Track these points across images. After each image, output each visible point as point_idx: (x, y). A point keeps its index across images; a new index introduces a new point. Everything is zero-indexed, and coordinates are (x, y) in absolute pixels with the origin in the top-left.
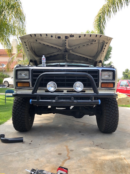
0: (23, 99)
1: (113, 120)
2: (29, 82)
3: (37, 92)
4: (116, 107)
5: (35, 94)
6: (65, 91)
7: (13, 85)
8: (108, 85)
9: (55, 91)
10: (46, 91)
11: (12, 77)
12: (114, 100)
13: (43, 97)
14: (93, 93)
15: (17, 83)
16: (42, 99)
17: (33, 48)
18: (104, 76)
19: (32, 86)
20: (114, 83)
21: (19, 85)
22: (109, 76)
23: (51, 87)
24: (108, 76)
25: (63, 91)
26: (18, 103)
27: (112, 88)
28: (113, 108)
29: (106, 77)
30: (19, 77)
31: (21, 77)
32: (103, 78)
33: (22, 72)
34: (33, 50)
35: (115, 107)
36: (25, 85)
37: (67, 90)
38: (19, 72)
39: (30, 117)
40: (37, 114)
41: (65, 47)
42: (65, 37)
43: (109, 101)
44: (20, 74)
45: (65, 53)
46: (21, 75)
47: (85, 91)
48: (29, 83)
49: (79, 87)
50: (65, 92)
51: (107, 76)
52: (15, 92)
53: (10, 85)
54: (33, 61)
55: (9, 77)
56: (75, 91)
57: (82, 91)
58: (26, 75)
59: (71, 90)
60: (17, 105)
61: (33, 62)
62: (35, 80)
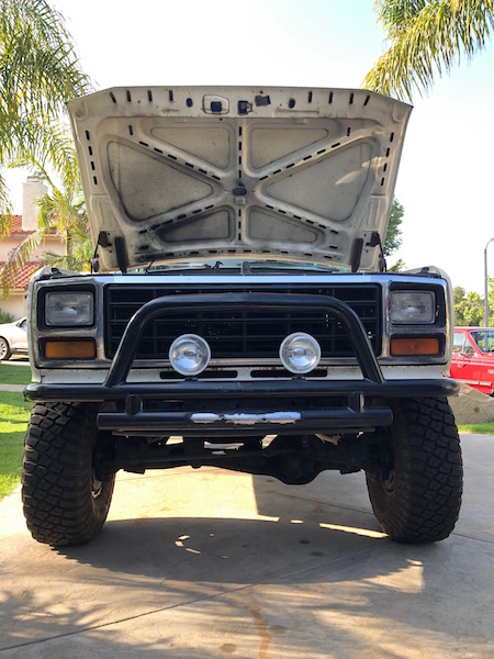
0: (67, 410)
1: (441, 492)
2: (92, 340)
3: (128, 381)
4: (450, 437)
5: (119, 386)
6: (244, 371)
7: (26, 353)
8: (416, 347)
9: (204, 374)
10: (163, 375)
11: (20, 321)
12: (441, 406)
13: (153, 399)
14: (362, 378)
15: (42, 344)
16: (147, 408)
17: (116, 172)
18: (402, 311)
19: (107, 355)
20: (441, 339)
21: (51, 350)
22: (421, 307)
23: (188, 356)
24: (418, 307)
25: (234, 374)
26: (46, 426)
27: (434, 355)
28: (439, 443)
29: (411, 313)
30: (52, 317)
31: (60, 320)
32: (397, 317)
33: (64, 296)
34: (116, 182)
35: (446, 436)
36: (77, 350)
37: (252, 369)
38: (51, 299)
39: (98, 485)
40: (128, 470)
41: (238, 168)
42: (236, 103)
43: (422, 411)
44: (58, 304)
45: (238, 198)
46: (61, 308)
47: (324, 373)
48: (91, 344)
49: (302, 354)
50: (244, 376)
51: (411, 309)
52: (34, 380)
53: (16, 351)
54: (111, 239)
55: (9, 320)
56: (286, 373)
57: (315, 373)
58: (80, 310)
59: (269, 369)
60: (42, 435)
61: (110, 245)
62: (119, 330)
